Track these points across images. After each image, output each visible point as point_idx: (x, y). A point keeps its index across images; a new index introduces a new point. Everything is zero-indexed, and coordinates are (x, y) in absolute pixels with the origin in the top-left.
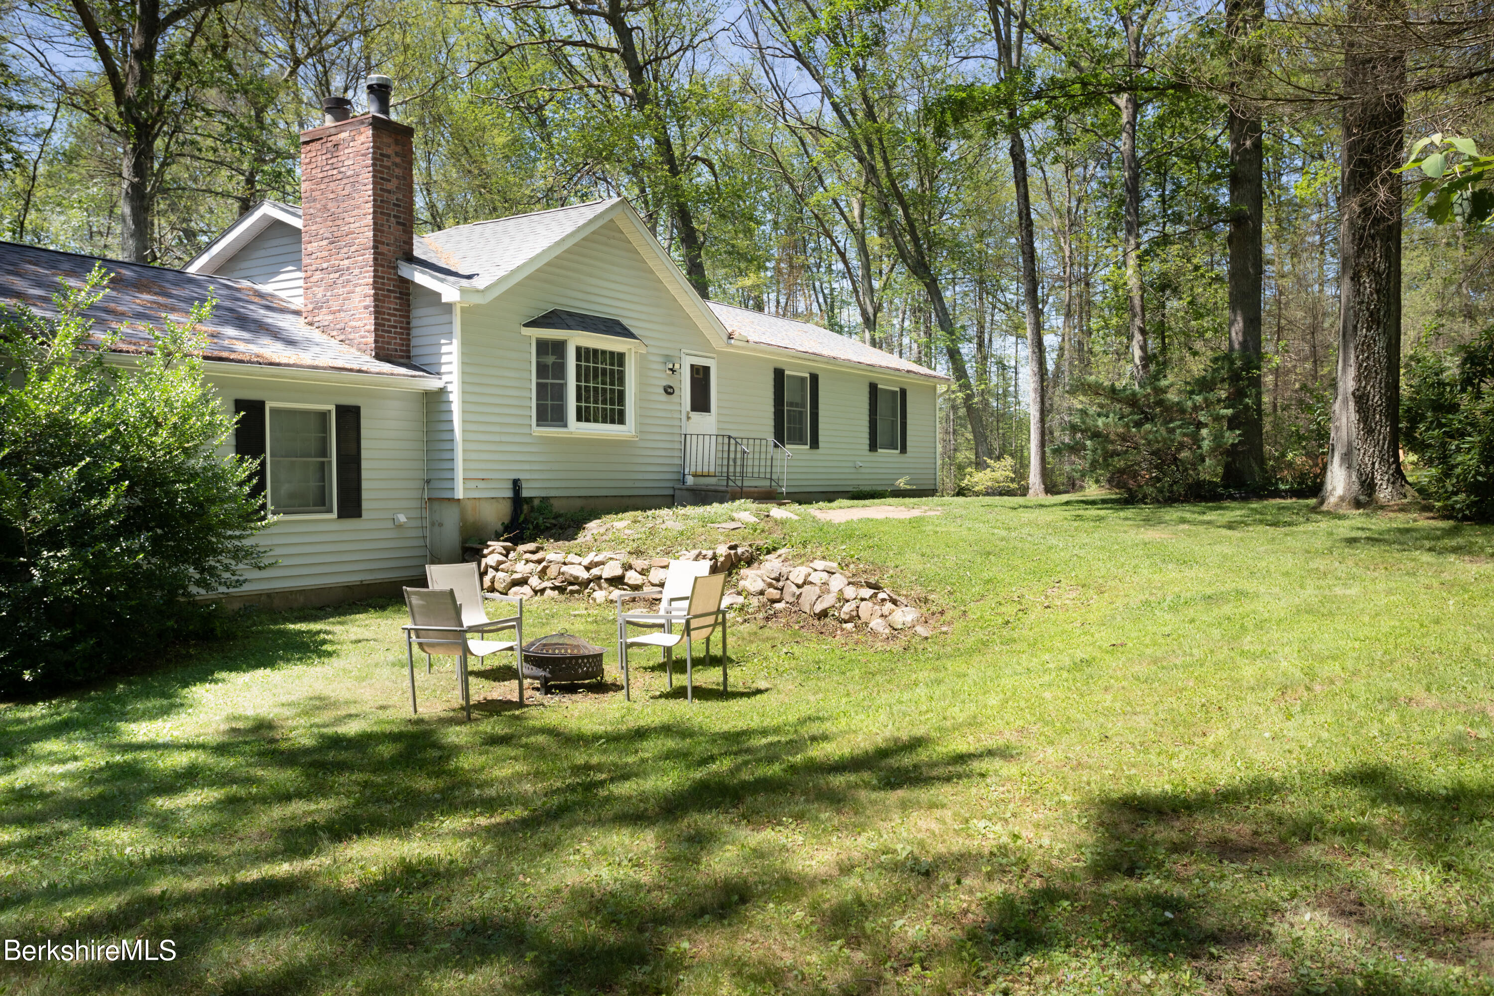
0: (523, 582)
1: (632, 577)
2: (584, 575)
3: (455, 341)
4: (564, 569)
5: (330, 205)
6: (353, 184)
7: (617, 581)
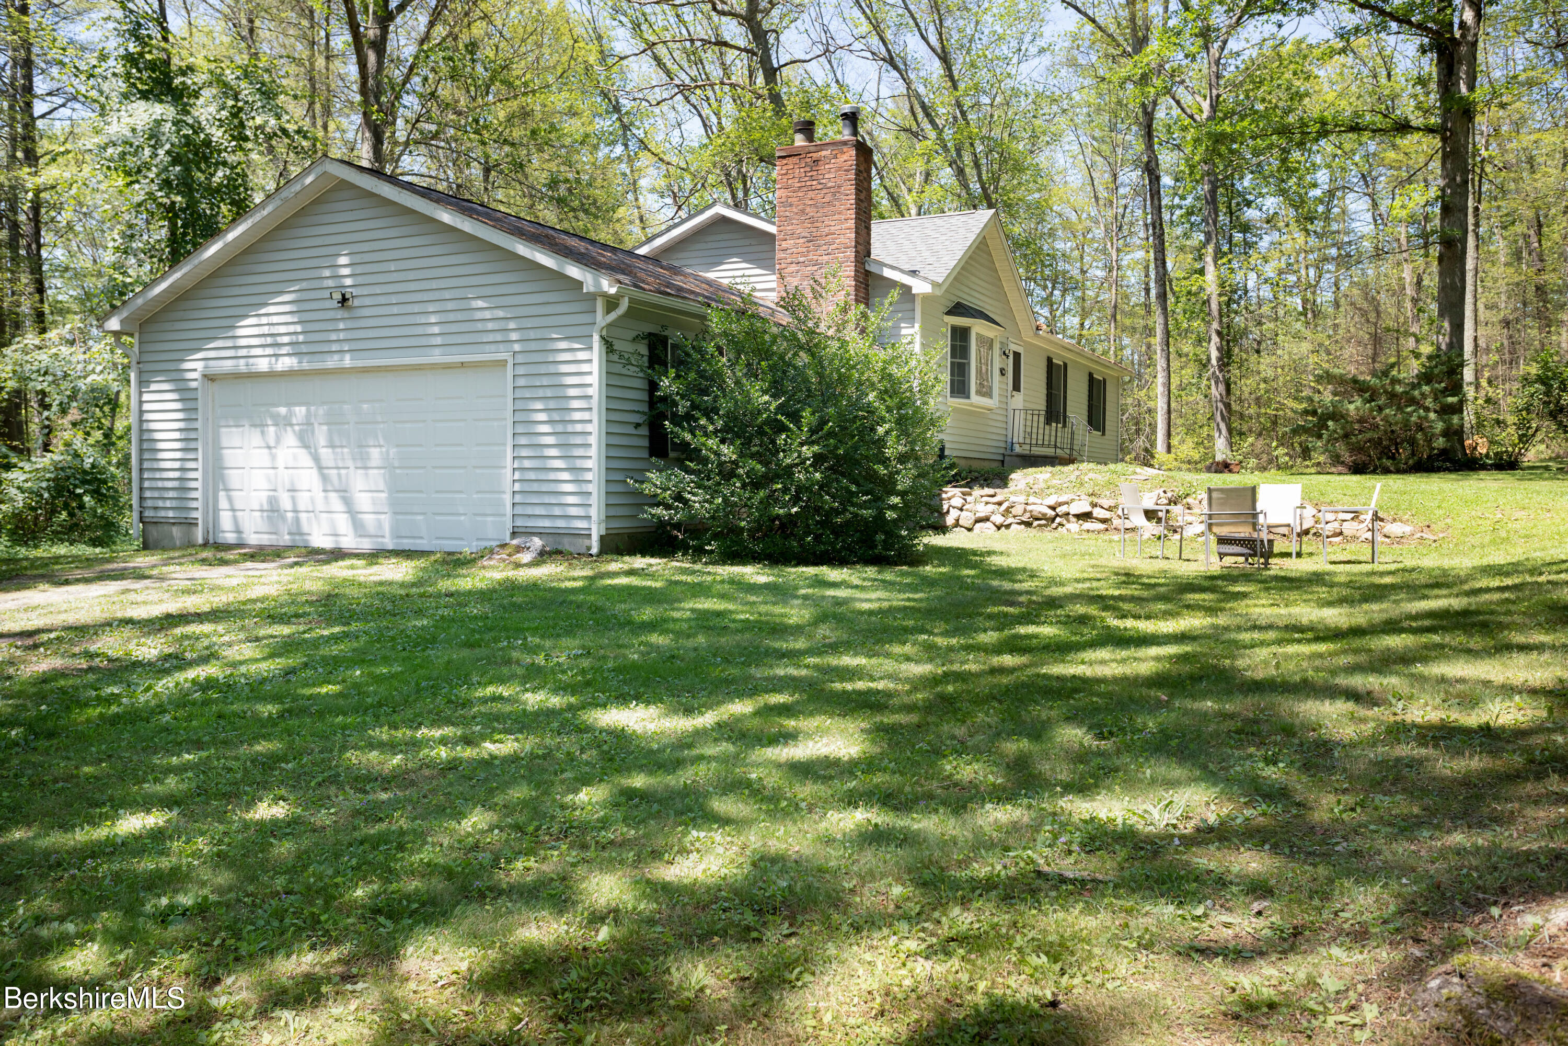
0: (986, 519)
1: (1098, 513)
2: (1051, 513)
3: (917, 326)
4: (1029, 508)
5: (808, 210)
6: (834, 194)
7: (1085, 516)
